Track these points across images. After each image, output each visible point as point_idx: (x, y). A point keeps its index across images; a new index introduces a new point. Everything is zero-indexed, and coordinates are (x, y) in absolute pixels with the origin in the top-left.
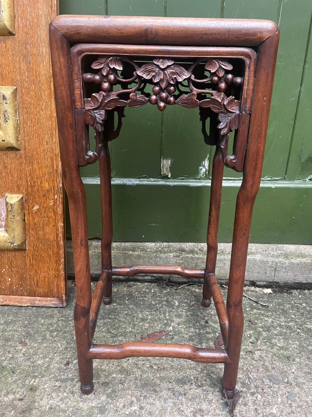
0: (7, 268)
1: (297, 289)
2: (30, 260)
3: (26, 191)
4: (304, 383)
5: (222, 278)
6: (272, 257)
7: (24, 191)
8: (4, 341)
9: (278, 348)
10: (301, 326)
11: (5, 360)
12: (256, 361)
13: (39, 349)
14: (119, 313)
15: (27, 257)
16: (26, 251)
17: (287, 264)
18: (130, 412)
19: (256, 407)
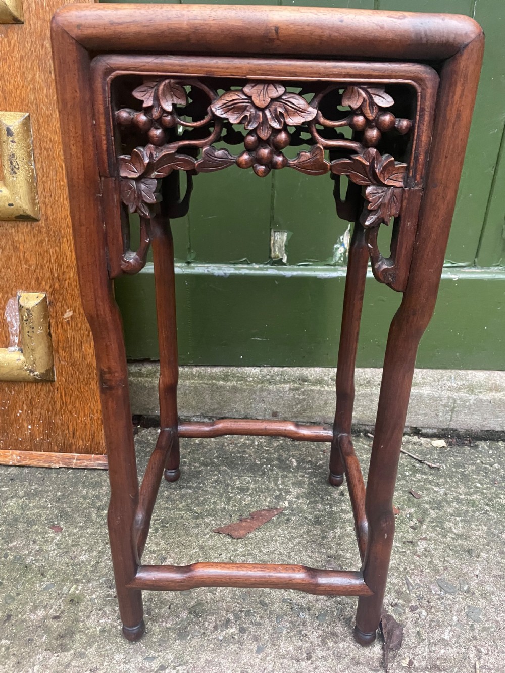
0: (25, 408)
1: (485, 440)
2: (61, 397)
3: (51, 287)
4: (493, 593)
5: (367, 423)
6: (448, 390)
7: (48, 288)
8: (26, 525)
9: (454, 536)
10: (491, 500)
11: (28, 555)
12: (419, 556)
13: (81, 537)
14: (204, 479)
15: (56, 392)
16: (54, 383)
17: (471, 402)
18: (225, 637)
19: (418, 629)
